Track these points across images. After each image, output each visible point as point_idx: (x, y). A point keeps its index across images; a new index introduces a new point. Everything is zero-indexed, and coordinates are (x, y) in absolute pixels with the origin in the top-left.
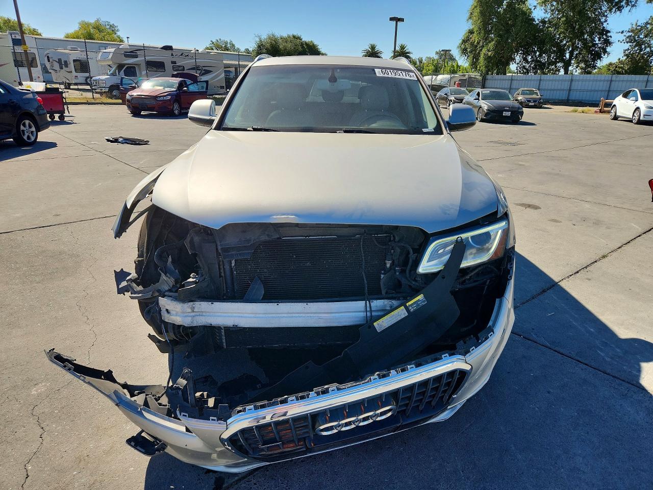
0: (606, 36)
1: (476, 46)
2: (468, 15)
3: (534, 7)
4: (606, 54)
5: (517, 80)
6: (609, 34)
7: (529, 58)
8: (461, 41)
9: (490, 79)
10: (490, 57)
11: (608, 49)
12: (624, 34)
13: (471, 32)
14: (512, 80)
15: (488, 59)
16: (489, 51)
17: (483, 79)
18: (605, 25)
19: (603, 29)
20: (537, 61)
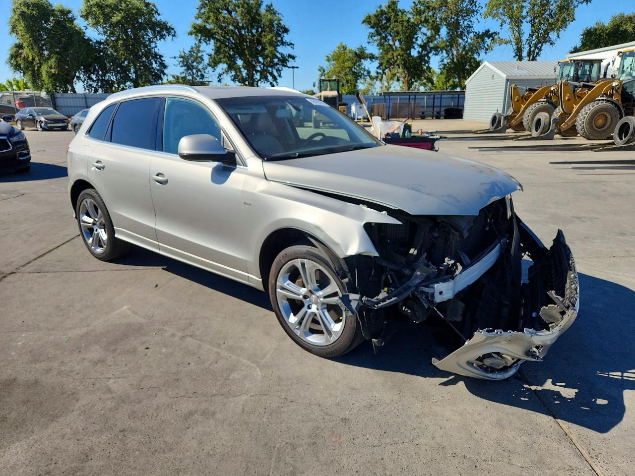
0: (161, 60)
1: (32, 63)
2: (9, 28)
3: (85, 28)
4: (165, 76)
5: (91, 98)
6: (162, 58)
7: (94, 77)
8: (8, 56)
9: (60, 98)
10: (54, 75)
11: (166, 71)
12: (177, 59)
13: (19, 46)
14: (86, 98)
15: (52, 76)
16: (51, 68)
17: (51, 98)
18: (156, 50)
19: (156, 54)
20: (102, 80)
